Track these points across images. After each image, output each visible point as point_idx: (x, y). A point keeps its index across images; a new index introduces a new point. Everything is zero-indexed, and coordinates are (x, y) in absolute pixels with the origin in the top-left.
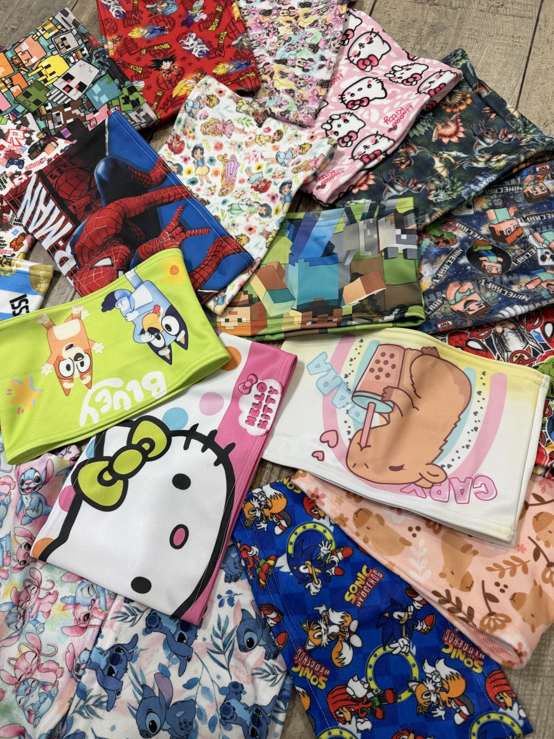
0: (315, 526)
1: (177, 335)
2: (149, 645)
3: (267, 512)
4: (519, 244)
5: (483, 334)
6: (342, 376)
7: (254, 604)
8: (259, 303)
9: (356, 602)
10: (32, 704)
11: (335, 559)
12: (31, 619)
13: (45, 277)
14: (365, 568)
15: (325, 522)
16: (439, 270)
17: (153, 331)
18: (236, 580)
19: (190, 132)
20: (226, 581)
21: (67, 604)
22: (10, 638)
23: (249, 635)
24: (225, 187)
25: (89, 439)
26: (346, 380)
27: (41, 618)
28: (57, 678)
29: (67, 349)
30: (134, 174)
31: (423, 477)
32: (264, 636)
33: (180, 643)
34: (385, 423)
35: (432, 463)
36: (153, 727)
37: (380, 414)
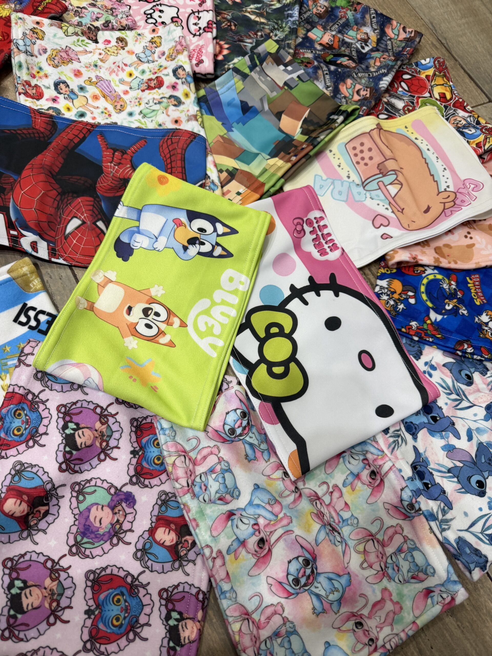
0: (428, 279)
1: (215, 230)
2: (425, 444)
3: (396, 296)
4: (343, 46)
5: (380, 108)
6: (346, 179)
7: (446, 354)
8: (239, 171)
9: (483, 302)
10: (408, 572)
11: (454, 287)
12: (341, 524)
13: (32, 273)
14: (468, 278)
15: (429, 271)
16: (325, 81)
17: (193, 241)
18: (421, 354)
19: (38, 72)
20: (417, 360)
21: (351, 484)
22: (344, 553)
23: (463, 373)
24: (116, 104)
25: (229, 364)
26: (351, 180)
27: (346, 515)
28: (402, 534)
29: (129, 314)
30: (19, 134)
31: (444, 203)
32: (469, 366)
33: (438, 422)
34: (400, 186)
35: (439, 193)
36: (481, 484)
37: (391, 184)
